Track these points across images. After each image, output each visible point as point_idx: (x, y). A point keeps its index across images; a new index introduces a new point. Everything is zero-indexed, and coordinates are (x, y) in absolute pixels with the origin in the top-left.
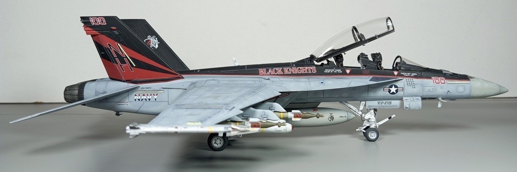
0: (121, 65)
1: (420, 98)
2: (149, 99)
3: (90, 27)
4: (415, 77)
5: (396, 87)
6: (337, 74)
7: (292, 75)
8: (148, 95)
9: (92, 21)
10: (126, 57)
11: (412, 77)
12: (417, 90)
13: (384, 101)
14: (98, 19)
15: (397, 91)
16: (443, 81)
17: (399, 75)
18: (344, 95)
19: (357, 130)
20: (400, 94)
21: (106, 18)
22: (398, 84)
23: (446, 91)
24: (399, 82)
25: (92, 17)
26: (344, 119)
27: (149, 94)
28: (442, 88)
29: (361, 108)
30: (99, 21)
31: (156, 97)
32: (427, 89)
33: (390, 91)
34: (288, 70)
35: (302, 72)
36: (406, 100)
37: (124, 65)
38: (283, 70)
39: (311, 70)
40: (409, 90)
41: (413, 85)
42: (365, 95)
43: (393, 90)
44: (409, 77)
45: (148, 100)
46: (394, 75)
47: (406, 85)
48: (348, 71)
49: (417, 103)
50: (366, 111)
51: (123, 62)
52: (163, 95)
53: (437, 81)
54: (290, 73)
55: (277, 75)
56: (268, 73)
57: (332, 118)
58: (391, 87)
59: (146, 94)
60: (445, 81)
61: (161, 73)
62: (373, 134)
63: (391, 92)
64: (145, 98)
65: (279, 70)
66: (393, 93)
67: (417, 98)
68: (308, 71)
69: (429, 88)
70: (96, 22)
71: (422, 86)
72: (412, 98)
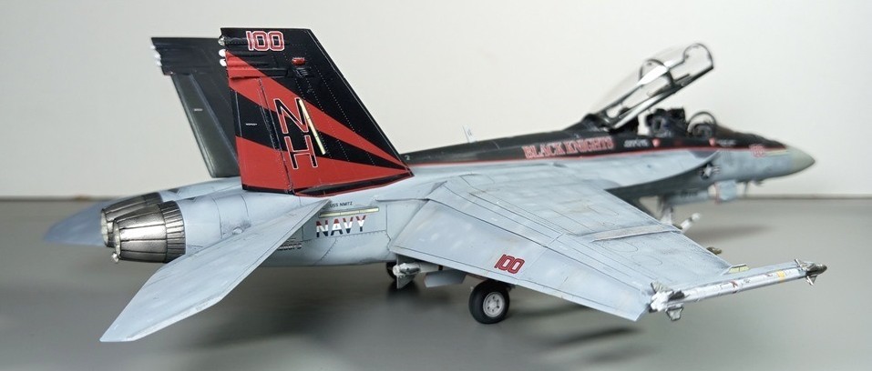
0: (292, 154)
2: (348, 230)
3: (241, 57)
7: (581, 155)
8: (345, 220)
9: (251, 39)
10: (310, 133)
14: (267, 35)
21: (286, 32)
25: (252, 30)
27: (348, 218)
30: (268, 40)
31: (361, 223)
34: (572, 145)
35: (593, 148)
37: (300, 153)
38: (563, 147)
39: (606, 144)
45: (345, 232)
46: (710, 146)
48: (656, 143)
51: (299, 144)
52: (377, 217)
54: (576, 152)
56: (541, 155)
58: (705, 167)
59: (340, 219)
61: (374, 167)
63: (704, 175)
64: (339, 228)
65: (557, 145)
66: (706, 178)
68: (602, 146)
70: (261, 43)
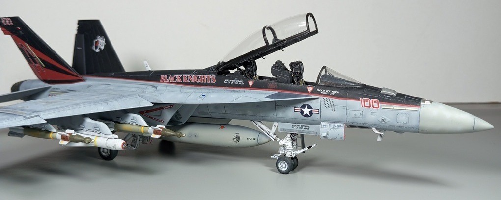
1: (343, 125)
4: (336, 96)
5: (309, 107)
6: (239, 86)
7: (190, 84)
9: (4, 22)
10: (36, 57)
11: (332, 96)
12: (337, 114)
13: (301, 125)
14: (7, 19)
15: (311, 113)
16: (376, 105)
17: (313, 92)
18: (248, 112)
19: (271, 157)
20: (316, 116)
22: (312, 104)
23: (380, 119)
24: (314, 101)
25: (3, 18)
26: (253, 142)
28: (374, 114)
29: (274, 130)
30: (8, 21)
32: (353, 113)
33: (302, 112)
34: (187, 78)
35: (200, 81)
36: (324, 126)
37: (37, 65)
38: (182, 78)
39: (210, 79)
40: (327, 112)
41: (333, 107)
42: (272, 115)
43: (306, 111)
44: (328, 95)
46: (307, 92)
47: (323, 107)
48: (251, 84)
49: (338, 131)
50: (280, 135)
53: (367, 104)
54: (189, 82)
55: (176, 83)
56: (168, 81)
57: (238, 139)
58: (303, 107)
60: (380, 105)
62: (284, 165)
63: (304, 114)
65: (178, 77)
66: (306, 115)
67: (339, 124)
68: (207, 81)
69: (355, 112)
71: (346, 109)
72: (332, 124)
